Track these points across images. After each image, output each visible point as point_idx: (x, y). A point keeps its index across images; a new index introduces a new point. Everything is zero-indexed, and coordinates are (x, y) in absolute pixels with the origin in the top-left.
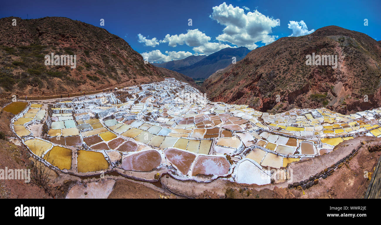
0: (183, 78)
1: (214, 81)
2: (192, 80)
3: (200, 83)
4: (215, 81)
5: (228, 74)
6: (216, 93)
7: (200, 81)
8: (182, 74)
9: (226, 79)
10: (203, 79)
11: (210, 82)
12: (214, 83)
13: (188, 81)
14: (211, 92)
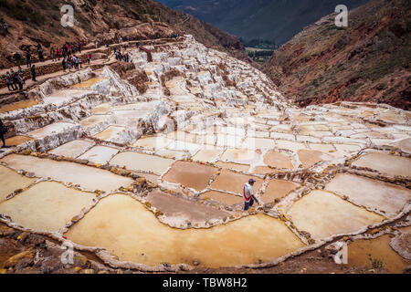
0: (211, 37)
1: (310, 50)
2: (237, 47)
3: (258, 54)
4: (316, 50)
5: (369, 30)
6: (317, 86)
7: (258, 50)
8: (208, 23)
9: (358, 45)
10: (267, 42)
11: (299, 52)
12: (314, 56)
13: (225, 46)
14: (302, 82)
